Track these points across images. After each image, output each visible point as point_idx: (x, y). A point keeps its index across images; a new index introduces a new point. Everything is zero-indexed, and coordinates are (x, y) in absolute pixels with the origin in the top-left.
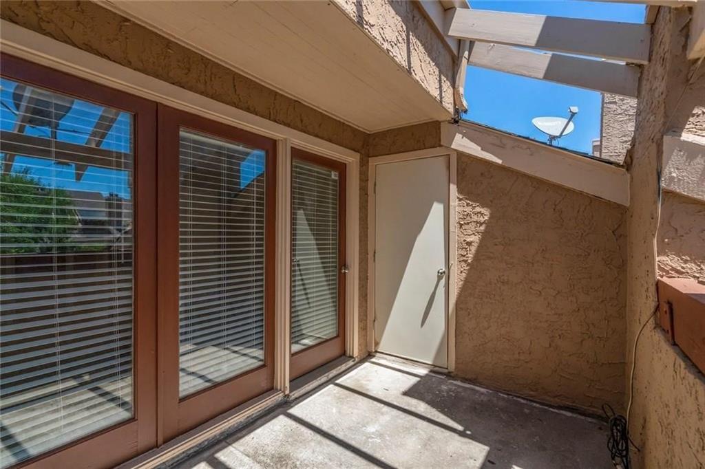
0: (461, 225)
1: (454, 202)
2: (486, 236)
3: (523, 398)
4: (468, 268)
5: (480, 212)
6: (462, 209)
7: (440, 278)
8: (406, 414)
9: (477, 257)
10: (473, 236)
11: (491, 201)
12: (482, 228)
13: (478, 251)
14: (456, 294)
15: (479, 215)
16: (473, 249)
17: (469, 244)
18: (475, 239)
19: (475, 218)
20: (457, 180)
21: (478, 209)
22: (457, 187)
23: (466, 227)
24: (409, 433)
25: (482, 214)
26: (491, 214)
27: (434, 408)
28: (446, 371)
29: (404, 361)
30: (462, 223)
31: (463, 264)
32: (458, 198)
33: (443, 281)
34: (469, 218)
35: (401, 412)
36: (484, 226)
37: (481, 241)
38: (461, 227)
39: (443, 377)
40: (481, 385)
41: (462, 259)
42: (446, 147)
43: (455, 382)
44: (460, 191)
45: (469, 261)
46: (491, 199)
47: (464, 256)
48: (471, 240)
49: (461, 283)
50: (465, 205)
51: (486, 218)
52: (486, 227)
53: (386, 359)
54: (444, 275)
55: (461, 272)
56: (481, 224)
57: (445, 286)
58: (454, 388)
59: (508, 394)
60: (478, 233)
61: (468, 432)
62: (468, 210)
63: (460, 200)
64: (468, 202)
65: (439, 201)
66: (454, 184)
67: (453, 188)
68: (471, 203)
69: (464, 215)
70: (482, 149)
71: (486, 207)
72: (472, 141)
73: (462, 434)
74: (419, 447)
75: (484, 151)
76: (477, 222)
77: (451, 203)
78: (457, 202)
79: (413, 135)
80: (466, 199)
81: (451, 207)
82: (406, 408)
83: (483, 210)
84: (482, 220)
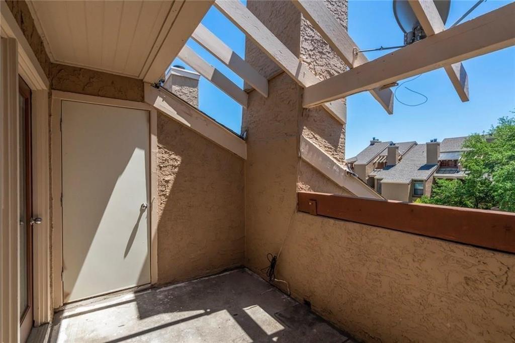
0: (161, 168)
1: (155, 150)
2: (178, 176)
3: (205, 277)
4: (166, 200)
5: (175, 159)
6: (161, 155)
7: (142, 211)
8: (165, 329)
9: (172, 191)
10: (170, 176)
11: (183, 151)
12: (176, 170)
13: (173, 187)
14: (158, 221)
15: (174, 160)
16: (170, 185)
17: (167, 182)
18: (171, 178)
19: (171, 163)
20: (158, 133)
21: (173, 156)
22: (158, 138)
23: (165, 169)
24: (183, 337)
25: (176, 160)
26: (182, 160)
27: (174, 312)
28: (149, 285)
29: (105, 297)
30: (162, 166)
31: (163, 197)
32: (158, 146)
33: (145, 214)
34: (166, 162)
35: (158, 331)
36: (177, 168)
37: (176, 179)
38: (161, 169)
39: (150, 291)
40: (178, 282)
41: (162, 193)
42: (147, 103)
43: (162, 289)
44: (159, 142)
45: (167, 195)
46: (182, 150)
47: (163, 191)
48: (169, 179)
49: (161, 212)
50: (164, 152)
51: (179, 163)
52: (179, 169)
53: (81, 305)
54: (147, 209)
55: (161, 204)
56: (176, 167)
57: (147, 217)
58: (166, 293)
59: (196, 279)
60: (173, 173)
61: (208, 310)
62: (166, 156)
63: (160, 148)
64: (166, 150)
65: (141, 148)
66: (155, 135)
67: (154, 138)
68: (168, 151)
69: (163, 160)
70: (177, 114)
71: (179, 155)
72: (170, 106)
73: (207, 314)
74: (200, 338)
75: (179, 115)
76: (173, 166)
77: (153, 150)
78: (157, 150)
79: (113, 83)
80: (165, 148)
81: (152, 153)
82: (157, 325)
83: (177, 157)
84: (176, 164)
